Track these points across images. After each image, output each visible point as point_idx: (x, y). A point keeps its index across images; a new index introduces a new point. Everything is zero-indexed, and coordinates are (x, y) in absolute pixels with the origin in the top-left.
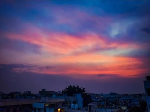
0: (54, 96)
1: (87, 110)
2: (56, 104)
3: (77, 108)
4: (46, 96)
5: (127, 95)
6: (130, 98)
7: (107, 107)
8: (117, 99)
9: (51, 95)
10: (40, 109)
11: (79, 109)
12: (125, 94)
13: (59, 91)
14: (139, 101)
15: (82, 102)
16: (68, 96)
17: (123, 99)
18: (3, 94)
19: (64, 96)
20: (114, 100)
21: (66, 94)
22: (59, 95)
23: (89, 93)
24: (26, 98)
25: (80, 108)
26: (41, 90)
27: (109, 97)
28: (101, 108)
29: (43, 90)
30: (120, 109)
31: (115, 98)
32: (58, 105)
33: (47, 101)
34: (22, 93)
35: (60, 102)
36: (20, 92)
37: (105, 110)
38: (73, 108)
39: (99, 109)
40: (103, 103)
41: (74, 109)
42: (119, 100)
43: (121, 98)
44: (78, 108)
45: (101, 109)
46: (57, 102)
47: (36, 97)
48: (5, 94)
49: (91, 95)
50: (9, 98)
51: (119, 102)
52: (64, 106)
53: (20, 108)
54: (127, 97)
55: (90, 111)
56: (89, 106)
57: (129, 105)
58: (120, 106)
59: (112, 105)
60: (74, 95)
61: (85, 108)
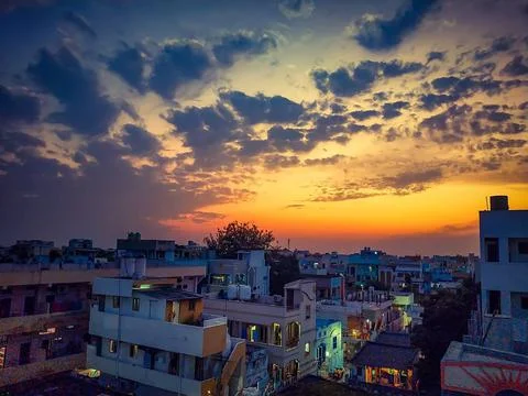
0: (170, 257)
1: (280, 304)
2: (175, 282)
3: (249, 297)
4: (141, 257)
5: (417, 258)
6: (427, 270)
7: (350, 296)
8: (386, 270)
9: (162, 253)
10: (118, 301)
11: (253, 299)
12: (414, 255)
13: (190, 242)
14: (455, 280)
15: (265, 278)
16: (218, 256)
19: (207, 258)
21: (212, 253)
22: (185, 253)
23: (292, 250)
24: (71, 262)
25: (256, 297)
26: (126, 237)
27: (358, 265)
28: (329, 298)
29: (131, 235)
30: (389, 303)
32: (185, 287)
33: (144, 272)
35: (191, 278)
37: (342, 304)
38: (235, 296)
39: (323, 301)
40: (335, 283)
41: (237, 299)
42: (389, 273)
43: (397, 268)
44: (253, 296)
45: (329, 301)
46: (179, 280)
49: (298, 256)
50: (10, 261)
51: (389, 281)
52: (203, 289)
53: (49, 294)
54: (419, 266)
55: (291, 305)
56: (288, 290)
57: (422, 292)
58: (391, 293)
59: (366, 289)
60: (241, 255)
61: (276, 298)
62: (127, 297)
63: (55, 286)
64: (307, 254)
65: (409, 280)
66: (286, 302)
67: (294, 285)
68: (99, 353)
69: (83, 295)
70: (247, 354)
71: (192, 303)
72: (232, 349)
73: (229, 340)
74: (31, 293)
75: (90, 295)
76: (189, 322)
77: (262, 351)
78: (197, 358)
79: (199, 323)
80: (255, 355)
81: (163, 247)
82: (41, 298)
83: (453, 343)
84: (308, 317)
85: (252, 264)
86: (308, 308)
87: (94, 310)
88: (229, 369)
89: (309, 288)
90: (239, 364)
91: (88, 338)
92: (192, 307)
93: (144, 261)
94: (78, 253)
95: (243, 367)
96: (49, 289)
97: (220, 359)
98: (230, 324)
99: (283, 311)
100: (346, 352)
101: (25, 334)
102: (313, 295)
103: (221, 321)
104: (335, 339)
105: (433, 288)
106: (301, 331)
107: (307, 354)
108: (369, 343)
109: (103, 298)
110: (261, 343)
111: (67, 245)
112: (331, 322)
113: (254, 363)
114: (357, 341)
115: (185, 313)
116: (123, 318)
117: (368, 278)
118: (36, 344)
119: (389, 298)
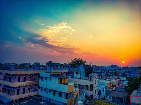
0: (59, 67)
5: (127, 67)
6: (130, 71)
7: (108, 78)
8: (118, 71)
9: (57, 66)
11: (81, 78)
13: (64, 63)
15: (84, 73)
16: (71, 67)
17: (123, 71)
19: (69, 67)
22: (63, 66)
23: (91, 65)
24: (35, 68)
26: (48, 62)
27: (110, 69)
30: (119, 80)
31: (115, 70)
32: (63, 75)
33: (53, 71)
35: (65, 72)
36: (30, 64)
40: (103, 74)
41: (76, 78)
43: (121, 70)
44: (80, 77)
45: (101, 79)
46: (61, 73)
50: (20, 68)
51: (119, 74)
52: (68, 75)
53: (29, 76)
54: (127, 70)
55: (91, 80)
56: (90, 76)
57: (128, 77)
58: (119, 77)
59: (112, 76)
60: (77, 67)
61: (87, 78)
62: (48, 77)
63: (31, 74)
64: (95, 66)
65: (124, 73)
66: (89, 79)
67: (92, 75)
68: (42, 91)
70: (79, 92)
72: (75, 91)
73: (74, 89)
74: (25, 76)
75: (39, 77)
76: (64, 84)
77: (83, 92)
79: (67, 84)
80: (81, 93)
82: (27, 78)
84: (95, 83)
85: (80, 69)
86: (95, 81)
87: (40, 80)
88: (75, 96)
89: (96, 75)
90: (77, 95)
91: (39, 87)
92: (65, 80)
93: (53, 68)
94: (36, 66)
96: (29, 75)
97: (72, 93)
98: (75, 84)
99: (88, 81)
100: (106, 93)
101: (24, 86)
102: (97, 77)
103: (72, 84)
104: (103, 89)
105: (132, 76)
106: (94, 87)
107: (95, 93)
108: (113, 90)
109: (42, 77)
110: (83, 90)
111: (34, 64)
112: (102, 85)
113: (81, 95)
114: (109, 90)
115: (63, 81)
116: (48, 83)
117: (113, 73)
118: (26, 89)
119: (119, 78)
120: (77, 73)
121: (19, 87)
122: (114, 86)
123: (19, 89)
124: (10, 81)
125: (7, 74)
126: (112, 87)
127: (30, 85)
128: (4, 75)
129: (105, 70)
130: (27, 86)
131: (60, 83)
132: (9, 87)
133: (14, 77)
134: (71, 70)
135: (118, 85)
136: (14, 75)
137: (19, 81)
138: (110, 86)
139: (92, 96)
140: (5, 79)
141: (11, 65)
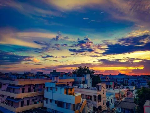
0: (64, 76)
1: (95, 90)
2: (66, 83)
3: (86, 88)
4: (57, 77)
5: (136, 76)
6: (139, 79)
7: (116, 87)
8: (126, 80)
9: (62, 75)
10: (51, 89)
11: (88, 88)
13: (69, 72)
15: (91, 82)
16: (77, 76)
17: (132, 80)
18: (18, 75)
19: (74, 76)
20: (122, 81)
21: (75, 75)
22: (68, 75)
23: (98, 74)
24: (39, 78)
26: (53, 71)
27: (118, 78)
29: (54, 70)
30: (128, 89)
31: (124, 79)
32: (69, 85)
33: (58, 81)
34: (34, 74)
35: (70, 82)
36: (33, 73)
37: (113, 90)
38: (82, 87)
39: (108, 89)
40: (111, 83)
43: (130, 79)
44: (88, 87)
45: (109, 89)
46: (67, 83)
47: (48, 77)
48: (19, 74)
49: (100, 76)
50: (23, 78)
51: (127, 83)
52: (74, 85)
54: (136, 78)
55: (99, 90)
56: (98, 86)
57: (137, 86)
58: (128, 86)
59: (121, 85)
60: (84, 76)
61: (94, 88)
62: (54, 88)
63: (35, 84)
64: (102, 75)
65: (133, 83)
66: (97, 89)
67: (99, 84)
68: (47, 103)
69: (43, 87)
70: (87, 103)
71: (71, 89)
72: (83, 102)
73: (82, 100)
74: (29, 87)
75: (44, 87)
76: (71, 94)
77: (91, 103)
78: (73, 104)
80: (89, 104)
81: (62, 74)
82: (32, 88)
83: (147, 101)
84: (104, 94)
85: (87, 78)
86: (104, 91)
87: (45, 91)
88: (82, 108)
89: (104, 85)
90: (85, 106)
91: (44, 99)
92: (71, 90)
94: (40, 75)
95: (86, 107)
96: (34, 86)
97: (79, 105)
98: (82, 95)
99: (96, 92)
100: (115, 104)
101: (28, 97)
102: (105, 87)
103: (79, 94)
104: (112, 100)
105: (141, 85)
106: (102, 97)
107: (104, 104)
108: (122, 101)
109: (48, 88)
110: (91, 101)
111: (36, 73)
112: (110, 95)
113: (89, 106)
114: (118, 101)
115: (69, 92)
116: (53, 93)
117: (121, 82)
118: (31, 100)
119: (127, 88)
120: (84, 83)
121: (24, 98)
122: (123, 96)
123: (23, 100)
124: (13, 92)
125: (10, 85)
126: (121, 98)
127: (34, 97)
128: (7, 86)
129: (113, 79)
130: (32, 97)
131: (67, 94)
132: (13, 98)
133: (18, 88)
134: (77, 80)
135: (127, 95)
136: (18, 86)
137: (23, 92)
138: (118, 97)
139: (100, 107)
140: (8, 90)
141: (12, 75)
